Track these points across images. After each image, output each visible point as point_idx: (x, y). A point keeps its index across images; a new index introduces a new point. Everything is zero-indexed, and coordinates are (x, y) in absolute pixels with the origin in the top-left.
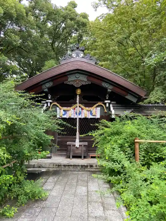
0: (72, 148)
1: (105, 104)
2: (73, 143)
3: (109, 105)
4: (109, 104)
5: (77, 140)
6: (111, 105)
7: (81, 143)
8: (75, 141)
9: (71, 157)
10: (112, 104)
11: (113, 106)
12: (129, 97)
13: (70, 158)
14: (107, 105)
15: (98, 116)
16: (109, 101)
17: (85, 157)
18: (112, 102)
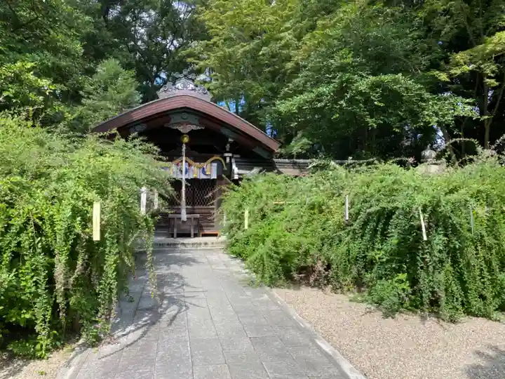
0: (176, 222)
1: (225, 158)
2: (178, 216)
3: (230, 160)
4: (231, 158)
5: (184, 212)
6: (233, 160)
7: (190, 216)
8: (180, 214)
9: (175, 235)
10: (236, 158)
11: (236, 162)
12: (258, 151)
13: (173, 237)
14: (228, 160)
15: (214, 176)
16: (230, 155)
17: (196, 235)
18: (235, 156)
